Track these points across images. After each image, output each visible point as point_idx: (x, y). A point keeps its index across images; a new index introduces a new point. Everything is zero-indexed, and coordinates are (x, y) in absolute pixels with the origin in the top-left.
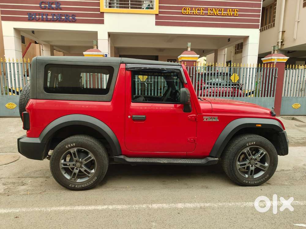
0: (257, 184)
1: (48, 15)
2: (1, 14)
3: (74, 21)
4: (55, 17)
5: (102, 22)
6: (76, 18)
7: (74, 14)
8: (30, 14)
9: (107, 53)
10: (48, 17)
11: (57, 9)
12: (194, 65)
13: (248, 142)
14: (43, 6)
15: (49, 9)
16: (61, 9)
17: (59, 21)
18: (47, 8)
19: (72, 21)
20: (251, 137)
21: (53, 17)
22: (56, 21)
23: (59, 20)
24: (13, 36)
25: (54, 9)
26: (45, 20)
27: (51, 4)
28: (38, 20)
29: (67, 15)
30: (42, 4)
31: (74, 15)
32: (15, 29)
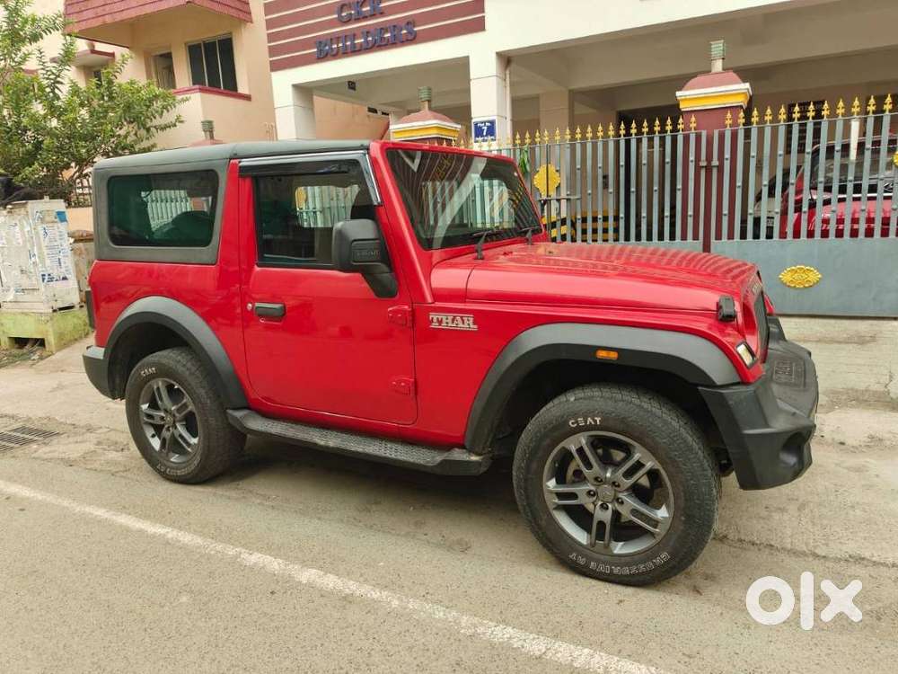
0: (626, 579)
1: (354, 37)
2: (270, 57)
3: (413, 39)
4: (370, 39)
5: (479, 26)
6: (415, 29)
7: (411, 20)
8: (319, 43)
9: (495, 118)
10: (356, 42)
11: (373, 16)
12: (729, 122)
13: (575, 415)
14: (344, 14)
15: (357, 20)
16: (382, 14)
17: (378, 46)
18: (353, 17)
19: (408, 40)
20: (591, 398)
21: (366, 39)
22: (371, 48)
23: (378, 43)
24: (292, 103)
25: (366, 17)
26: (349, 51)
27: (361, 5)
28: (336, 55)
29: (395, 27)
30: (342, 12)
31: (410, 23)
32: (296, 87)
